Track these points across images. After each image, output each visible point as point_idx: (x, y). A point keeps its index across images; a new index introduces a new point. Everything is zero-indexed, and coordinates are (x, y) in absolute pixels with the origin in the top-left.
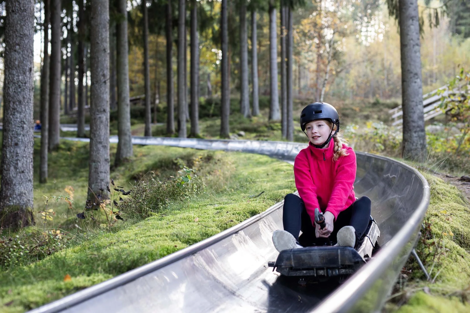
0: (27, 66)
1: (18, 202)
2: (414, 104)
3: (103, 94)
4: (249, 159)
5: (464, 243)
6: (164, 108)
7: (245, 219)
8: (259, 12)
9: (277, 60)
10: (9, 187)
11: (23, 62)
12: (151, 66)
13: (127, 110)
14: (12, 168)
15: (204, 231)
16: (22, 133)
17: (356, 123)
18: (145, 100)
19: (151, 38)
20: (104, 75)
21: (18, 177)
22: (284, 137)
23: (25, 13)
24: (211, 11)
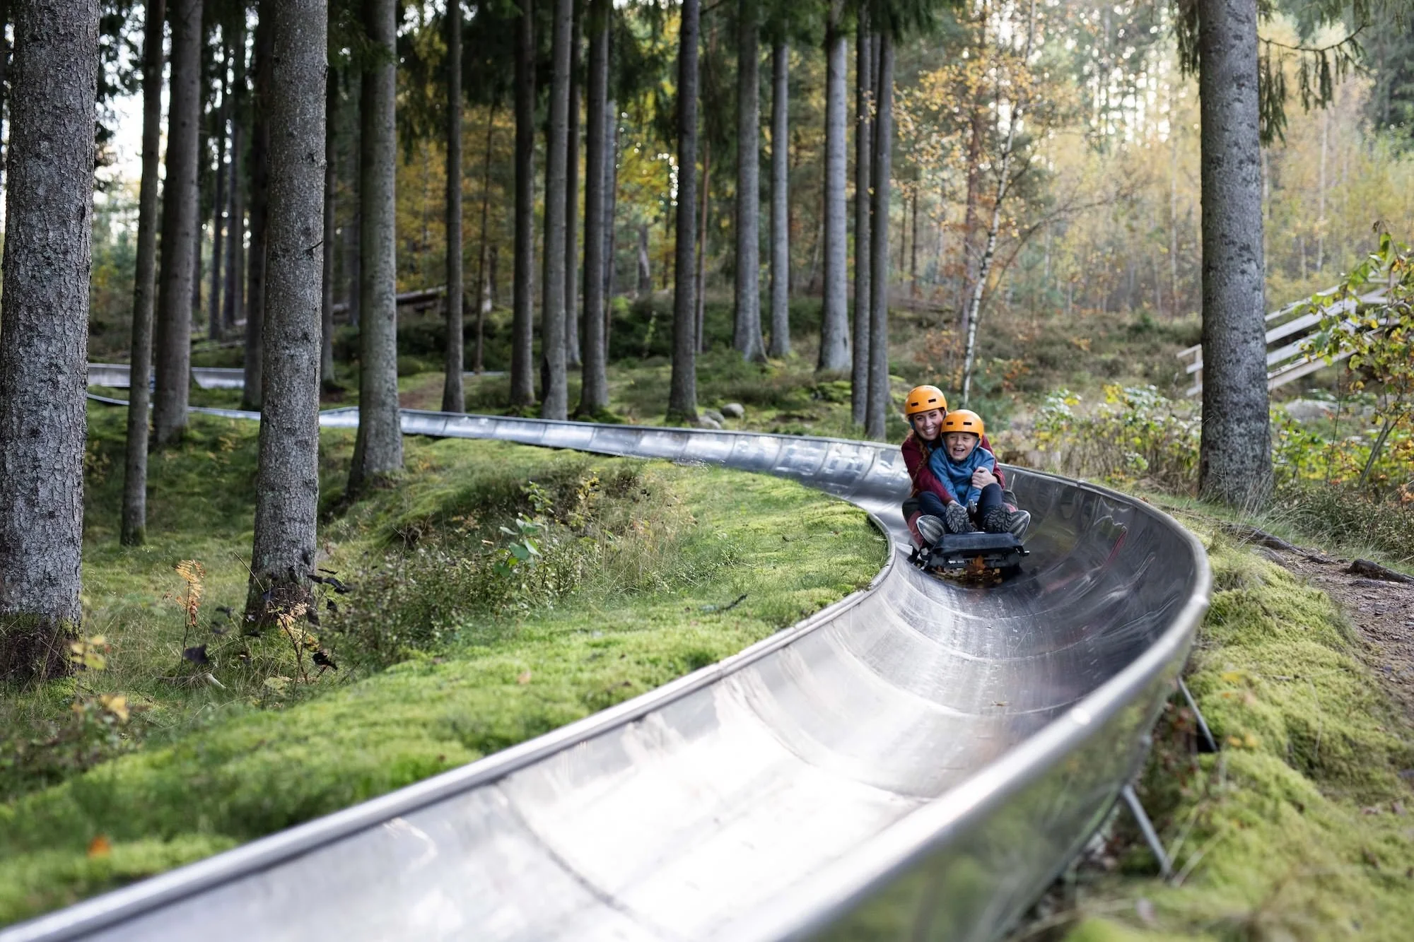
0: (71, 202)
1: (34, 604)
2: (1237, 335)
3: (303, 286)
4: (741, 488)
5: (1322, 765)
6: (506, 327)
7: (671, 680)
8: (796, 47)
9: (844, 191)
10: (10, 559)
11: (59, 191)
12: (469, 199)
13: (388, 332)
14: (20, 503)
15: (537, 712)
16: (51, 398)
17: (1079, 386)
18: (448, 300)
19: (469, 116)
20: (307, 232)
21: (38, 529)
22: (860, 424)
23: (70, 46)
24: (655, 37)
